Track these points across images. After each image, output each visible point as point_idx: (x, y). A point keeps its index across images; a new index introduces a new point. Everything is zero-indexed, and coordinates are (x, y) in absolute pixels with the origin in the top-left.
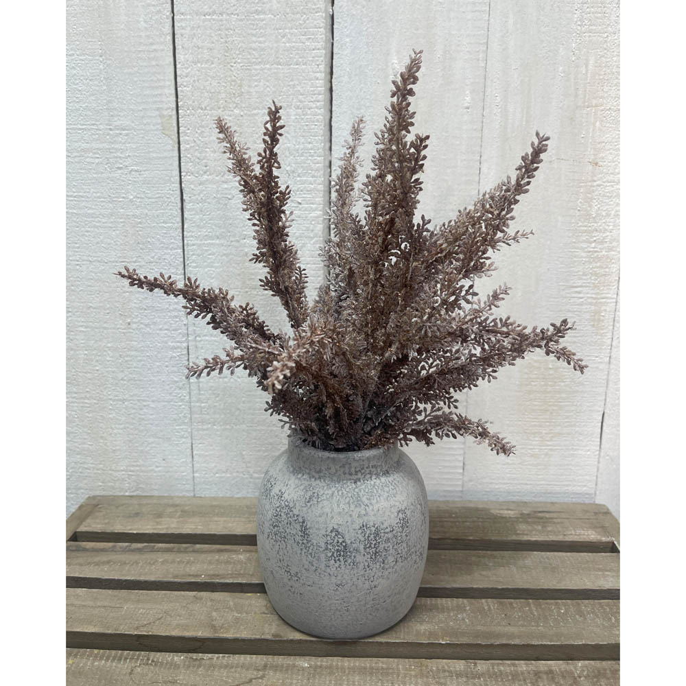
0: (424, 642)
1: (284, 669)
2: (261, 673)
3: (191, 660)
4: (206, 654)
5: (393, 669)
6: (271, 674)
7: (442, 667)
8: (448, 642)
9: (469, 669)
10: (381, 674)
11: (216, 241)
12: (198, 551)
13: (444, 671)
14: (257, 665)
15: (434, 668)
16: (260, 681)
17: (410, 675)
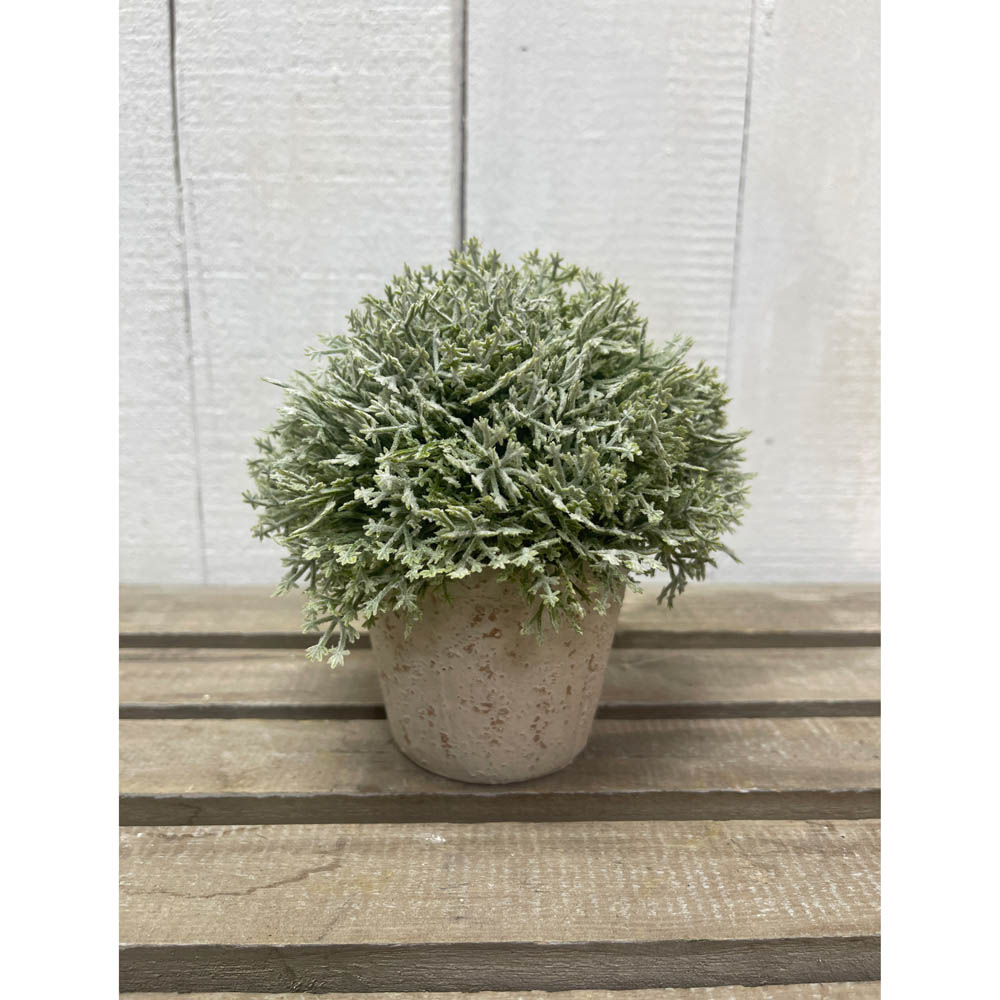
0: (703, 791)
1: (386, 849)
2: (330, 859)
3: (162, 840)
4: (200, 827)
5: (644, 841)
6: (356, 859)
7: (757, 835)
8: (755, 789)
9: (821, 837)
10: (619, 850)
11: (239, 71)
12: (201, 659)
13: (764, 842)
14: (320, 844)
15: (739, 837)
16: (328, 875)
17: (687, 850)
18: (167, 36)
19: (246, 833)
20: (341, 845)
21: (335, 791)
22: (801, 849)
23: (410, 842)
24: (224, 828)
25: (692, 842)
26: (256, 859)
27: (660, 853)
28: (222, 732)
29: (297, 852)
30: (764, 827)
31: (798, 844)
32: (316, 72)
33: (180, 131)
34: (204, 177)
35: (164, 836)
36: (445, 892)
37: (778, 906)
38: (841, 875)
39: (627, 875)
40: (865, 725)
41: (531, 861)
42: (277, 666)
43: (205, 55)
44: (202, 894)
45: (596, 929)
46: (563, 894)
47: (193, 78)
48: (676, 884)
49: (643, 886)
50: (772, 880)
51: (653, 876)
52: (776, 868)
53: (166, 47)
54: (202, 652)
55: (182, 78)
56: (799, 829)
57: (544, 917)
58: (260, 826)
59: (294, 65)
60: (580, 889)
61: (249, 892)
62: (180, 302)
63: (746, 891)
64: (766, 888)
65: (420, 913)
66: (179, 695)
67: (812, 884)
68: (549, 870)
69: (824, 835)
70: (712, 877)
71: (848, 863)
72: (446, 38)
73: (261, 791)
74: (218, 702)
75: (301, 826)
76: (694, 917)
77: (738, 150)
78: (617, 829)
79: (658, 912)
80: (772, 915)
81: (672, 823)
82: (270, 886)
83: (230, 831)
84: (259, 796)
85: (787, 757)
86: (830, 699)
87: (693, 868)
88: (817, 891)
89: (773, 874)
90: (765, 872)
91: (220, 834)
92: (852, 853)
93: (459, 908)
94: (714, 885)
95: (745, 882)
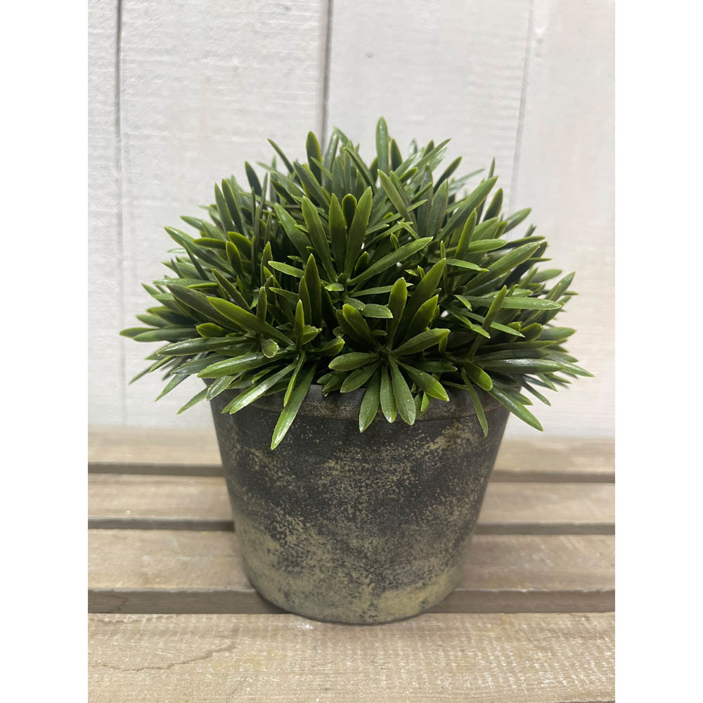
1: (269, 634)
2: (228, 642)
3: (101, 624)
4: (129, 615)
5: (457, 629)
6: (247, 642)
7: (536, 624)
8: (531, 589)
9: (580, 626)
10: (440, 637)
11: (166, 58)
12: (125, 483)
13: (542, 630)
14: (220, 630)
15: (523, 626)
16: (227, 654)
17: (488, 636)
18: (114, 31)
19: (164, 621)
20: (235, 631)
21: (229, 588)
22: (568, 635)
23: (286, 628)
24: (147, 616)
25: (492, 630)
26: (172, 641)
27: (469, 638)
28: (142, 540)
29: (203, 636)
30: (540, 618)
31: (566, 631)
32: (222, 63)
33: (121, 99)
34: (137, 133)
35: (102, 621)
36: (315, 669)
37: (555, 678)
38: (597, 654)
39: (447, 656)
40: (603, 541)
41: (377, 645)
42: (181, 489)
43: (142, 46)
44: (134, 668)
45: (428, 697)
46: (402, 671)
47: (132, 62)
48: (483, 662)
49: (459, 664)
50: (550, 659)
51: (465, 657)
52: (552, 650)
53: (113, 39)
54: (125, 478)
55: (125, 61)
56: (564, 619)
57: (390, 688)
58: (174, 616)
59: (206, 57)
60: (414, 666)
61: (169, 667)
62: (115, 221)
63: (532, 667)
64: (546, 664)
65: (298, 686)
66: (108, 511)
67: (578, 661)
68: (391, 652)
69: (582, 624)
70: (507, 657)
71: (600, 645)
72: (315, 45)
73: (174, 587)
74: (137, 517)
75: (205, 616)
76: (497, 687)
77: (514, 134)
78: (437, 620)
79: (471, 684)
80: (551, 685)
81: (475, 616)
82: (184, 663)
83: (151, 619)
84: (172, 591)
85: (551, 565)
86: (577, 522)
87: (493, 650)
88: (582, 666)
89: (550, 654)
90: (544, 652)
91: (144, 621)
92: (604, 638)
93: (327, 681)
94: (510, 663)
95: (531, 660)
